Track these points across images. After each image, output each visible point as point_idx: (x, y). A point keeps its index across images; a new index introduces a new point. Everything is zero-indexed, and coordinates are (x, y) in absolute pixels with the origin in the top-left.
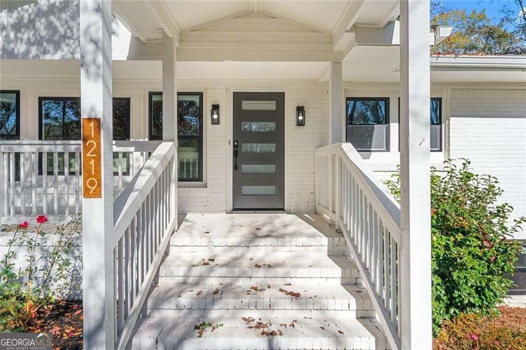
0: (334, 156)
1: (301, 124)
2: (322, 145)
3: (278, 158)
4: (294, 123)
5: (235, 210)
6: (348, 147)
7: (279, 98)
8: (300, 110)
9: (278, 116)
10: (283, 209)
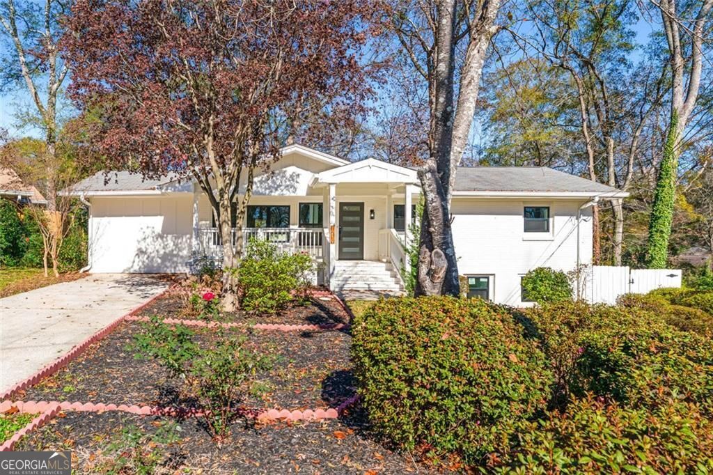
0: (388, 234)
1: (372, 218)
2: (382, 229)
3: (361, 234)
4: (369, 217)
5: (339, 259)
6: (394, 231)
7: (362, 205)
8: (372, 211)
9: (361, 214)
10: (363, 259)
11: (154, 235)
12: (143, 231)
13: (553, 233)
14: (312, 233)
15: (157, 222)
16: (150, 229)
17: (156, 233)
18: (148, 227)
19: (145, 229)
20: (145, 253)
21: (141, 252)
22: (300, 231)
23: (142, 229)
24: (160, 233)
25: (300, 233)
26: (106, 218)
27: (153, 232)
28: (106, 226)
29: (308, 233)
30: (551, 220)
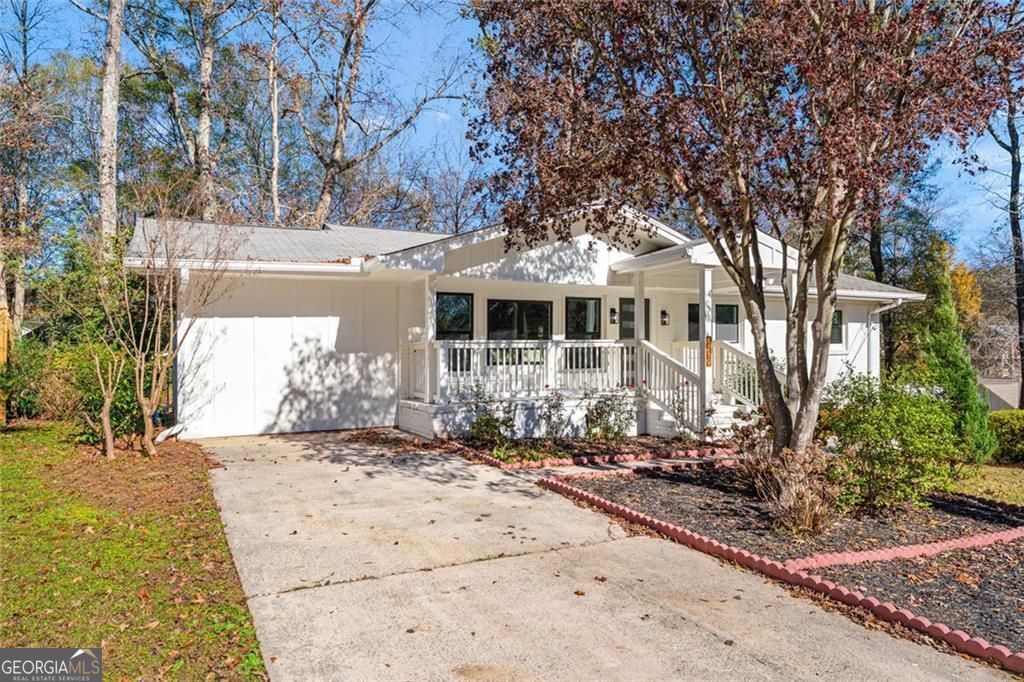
1: (664, 323)
2: (676, 340)
8: (664, 314)
11: (319, 354)
12: (297, 349)
13: (847, 345)
14: (589, 349)
15: (326, 330)
16: (312, 345)
17: (324, 351)
18: (307, 341)
19: (302, 346)
20: (303, 394)
21: (295, 393)
22: (568, 345)
23: (295, 344)
24: (334, 350)
25: (571, 349)
26: (217, 319)
27: (319, 349)
28: (217, 338)
29: (583, 349)
30: (844, 327)
